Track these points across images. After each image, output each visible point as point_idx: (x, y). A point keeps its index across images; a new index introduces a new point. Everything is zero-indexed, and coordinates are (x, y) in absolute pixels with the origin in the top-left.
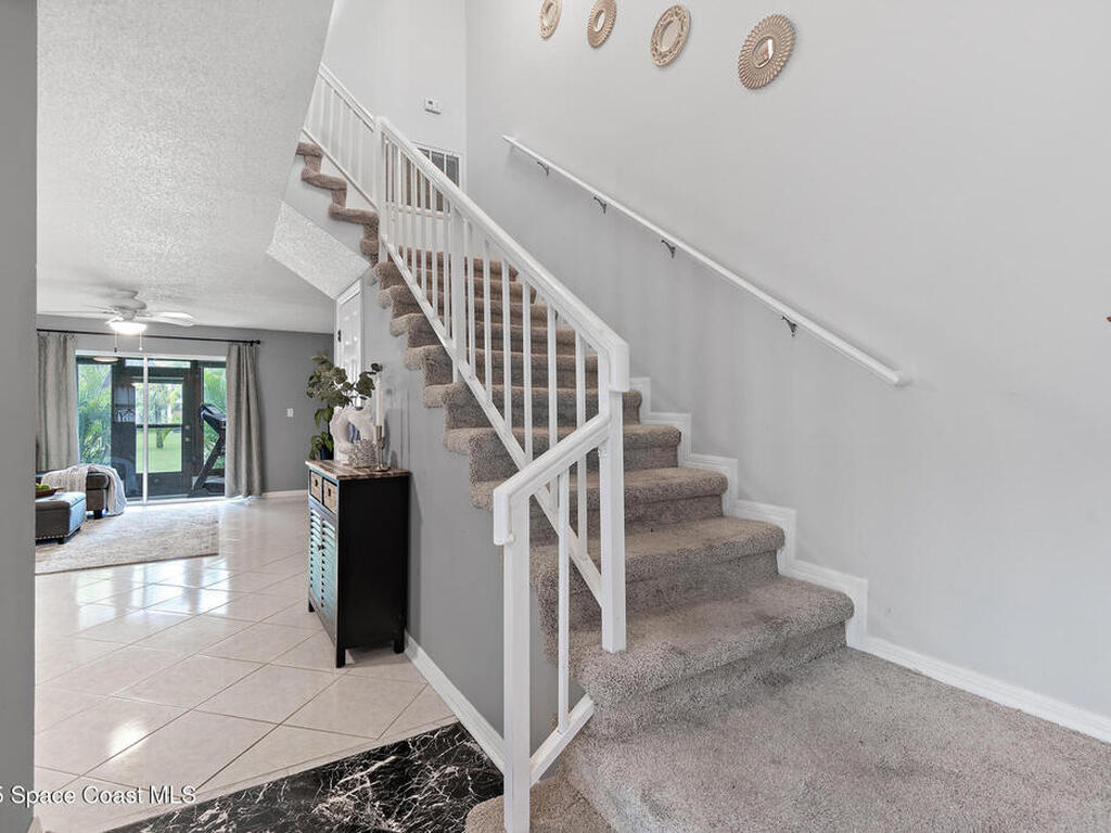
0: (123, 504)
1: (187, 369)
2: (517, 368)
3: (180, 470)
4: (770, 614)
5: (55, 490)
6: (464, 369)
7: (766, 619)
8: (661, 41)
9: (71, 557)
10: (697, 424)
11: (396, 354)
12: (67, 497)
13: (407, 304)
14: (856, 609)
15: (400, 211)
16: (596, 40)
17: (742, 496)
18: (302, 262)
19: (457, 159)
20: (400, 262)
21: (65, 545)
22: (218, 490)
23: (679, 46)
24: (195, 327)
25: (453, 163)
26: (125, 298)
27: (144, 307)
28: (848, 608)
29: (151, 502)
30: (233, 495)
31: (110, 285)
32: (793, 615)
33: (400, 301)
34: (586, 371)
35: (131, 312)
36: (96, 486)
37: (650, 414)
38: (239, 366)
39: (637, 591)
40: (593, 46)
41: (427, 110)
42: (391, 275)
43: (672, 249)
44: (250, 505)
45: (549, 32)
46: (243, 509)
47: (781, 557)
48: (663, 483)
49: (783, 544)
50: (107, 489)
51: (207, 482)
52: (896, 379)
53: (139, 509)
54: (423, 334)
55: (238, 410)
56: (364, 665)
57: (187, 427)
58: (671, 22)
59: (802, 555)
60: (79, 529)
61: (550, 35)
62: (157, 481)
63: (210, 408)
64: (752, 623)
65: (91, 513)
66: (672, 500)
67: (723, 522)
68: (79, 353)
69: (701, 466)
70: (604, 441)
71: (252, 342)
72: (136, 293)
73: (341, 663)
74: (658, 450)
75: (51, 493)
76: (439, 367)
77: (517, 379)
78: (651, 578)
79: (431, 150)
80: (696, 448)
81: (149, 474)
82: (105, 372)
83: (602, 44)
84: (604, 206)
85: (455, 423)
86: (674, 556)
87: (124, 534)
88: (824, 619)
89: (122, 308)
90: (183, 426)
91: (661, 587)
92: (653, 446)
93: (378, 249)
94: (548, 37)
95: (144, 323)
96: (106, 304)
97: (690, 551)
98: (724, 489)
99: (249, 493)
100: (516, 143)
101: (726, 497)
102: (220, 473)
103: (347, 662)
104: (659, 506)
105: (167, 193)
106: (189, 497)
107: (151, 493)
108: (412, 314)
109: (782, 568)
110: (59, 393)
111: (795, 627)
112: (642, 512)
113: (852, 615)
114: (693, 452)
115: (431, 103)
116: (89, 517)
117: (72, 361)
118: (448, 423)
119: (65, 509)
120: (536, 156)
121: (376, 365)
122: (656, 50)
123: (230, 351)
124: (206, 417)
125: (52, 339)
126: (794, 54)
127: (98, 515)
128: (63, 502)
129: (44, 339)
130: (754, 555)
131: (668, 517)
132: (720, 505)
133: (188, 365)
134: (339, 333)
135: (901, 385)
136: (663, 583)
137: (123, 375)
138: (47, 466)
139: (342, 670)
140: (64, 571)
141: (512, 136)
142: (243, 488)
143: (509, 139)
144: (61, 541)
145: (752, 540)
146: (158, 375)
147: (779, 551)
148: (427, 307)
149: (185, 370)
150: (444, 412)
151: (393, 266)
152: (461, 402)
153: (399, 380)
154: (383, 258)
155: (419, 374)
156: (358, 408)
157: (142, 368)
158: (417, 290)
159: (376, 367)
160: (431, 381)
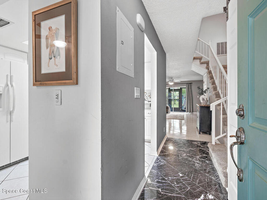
3: (178, 107)
6: (218, 88)
11: (211, 86)
13: (212, 78)
20: (212, 70)
22: (185, 111)
26: (171, 79)
29: (174, 112)
30: (187, 112)
38: (188, 88)
42: (210, 72)
44: (190, 114)
50: (168, 109)
51: (183, 110)
53: (172, 113)
54: (214, 83)
55: (188, 96)
56: (204, 135)
71: (191, 83)
73: (200, 133)
76: (215, 88)
81: (174, 108)
82: (167, 90)
89: (170, 81)
90: (179, 100)
93: (209, 68)
95: (173, 82)
99: (190, 112)
108: (212, 80)
123: (186, 85)
127: (167, 113)
133: (180, 88)
134: (204, 82)
137: (170, 90)
139: (200, 135)
146: (175, 90)
148: (215, 78)
149: (179, 89)
150: (215, 95)
151: (211, 71)
152: (218, 94)
153: (211, 90)
154: (210, 70)
155: (213, 90)
156: (204, 95)
157: (173, 89)
158: (214, 75)
159: (208, 88)
160: (214, 91)
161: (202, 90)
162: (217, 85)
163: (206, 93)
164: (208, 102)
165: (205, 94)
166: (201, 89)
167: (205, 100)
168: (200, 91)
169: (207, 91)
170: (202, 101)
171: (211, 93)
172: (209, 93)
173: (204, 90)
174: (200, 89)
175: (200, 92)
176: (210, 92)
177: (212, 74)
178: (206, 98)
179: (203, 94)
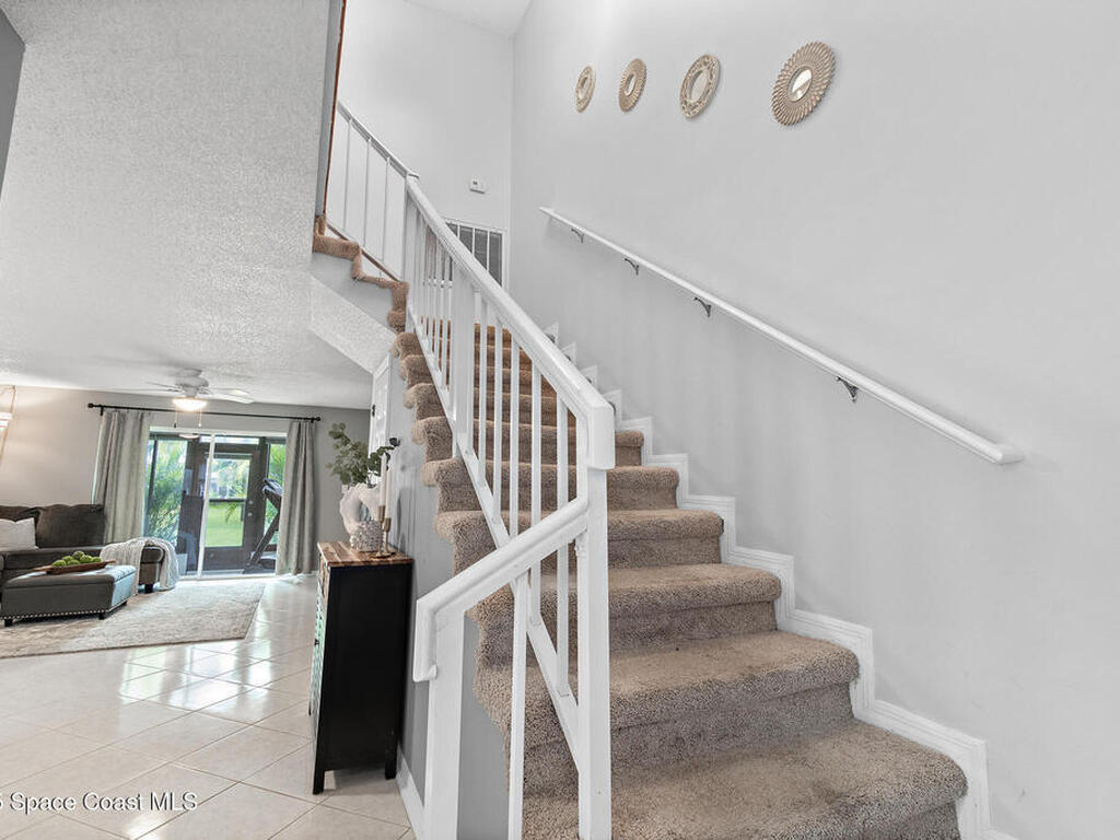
0: (175, 579)
1: (255, 446)
2: (525, 441)
3: (240, 544)
4: (836, 788)
5: (106, 564)
6: (462, 441)
7: (830, 796)
8: (690, 94)
9: (104, 635)
10: (742, 510)
11: (410, 426)
12: (114, 571)
13: (420, 373)
14: (969, 784)
15: (442, 286)
16: (627, 104)
17: (801, 604)
18: (338, 336)
19: (501, 235)
20: (420, 331)
21: (105, 621)
22: (269, 566)
23: (710, 94)
24: (255, 404)
25: (497, 240)
26: (189, 376)
27: (206, 384)
28: (960, 784)
29: (205, 577)
30: (282, 572)
31: (177, 365)
32: (872, 793)
33: (414, 372)
34: (616, 447)
35: (193, 389)
36: (151, 560)
37: (687, 496)
38: (298, 442)
39: (647, 738)
40: (623, 110)
41: (472, 190)
42: (411, 345)
43: (708, 308)
44: (299, 584)
45: (583, 105)
46: (292, 588)
47: (855, 692)
48: (694, 585)
49: (857, 675)
50: (161, 562)
51: (262, 558)
52: (999, 456)
53: (193, 584)
54: (430, 405)
55: (294, 486)
56: (344, 794)
57: (251, 502)
58: (700, 73)
59: (884, 692)
60: (124, 604)
61: (585, 107)
62: (212, 555)
63: (272, 483)
64: (807, 804)
65: (143, 587)
66: (710, 608)
67: (776, 639)
68: (154, 429)
69: (751, 563)
70: (581, 534)
71: (313, 419)
72: (200, 371)
73: (318, 788)
74: (695, 542)
75: (102, 566)
76: (440, 440)
77: (525, 455)
78: (667, 721)
79: (474, 227)
80: (742, 540)
81: (206, 549)
82: (182, 447)
83: (632, 107)
84: (637, 267)
85: (449, 505)
86: (698, 690)
87: (166, 611)
88: (922, 800)
89: (185, 386)
90: (247, 501)
91: (683, 734)
92: (687, 536)
93: (405, 321)
94: (584, 109)
95: (204, 400)
96: (171, 382)
97: (721, 684)
98: (778, 595)
99: (298, 570)
100: (553, 214)
101: (780, 605)
102: (273, 548)
103: (325, 787)
104: (690, 615)
105: (203, 271)
106: (244, 573)
107: (205, 568)
108: (423, 384)
109: (858, 708)
110: (131, 467)
111: (875, 812)
112: (667, 623)
113: (964, 793)
114: (738, 545)
115: (475, 183)
116: (140, 591)
117: (146, 436)
118: (441, 505)
119: (109, 583)
120: (570, 223)
121: (394, 439)
122: (686, 102)
123: (291, 427)
124: (267, 492)
125: (131, 416)
126: (835, 80)
127: (149, 590)
128: (108, 576)
129: (124, 416)
130: (817, 689)
131: (701, 629)
132: (773, 615)
133: (255, 442)
134: (374, 408)
135: (1008, 464)
136: (684, 728)
137: (197, 451)
138: (113, 538)
139: (319, 798)
140: (90, 650)
141: (548, 207)
142: (293, 565)
143: (546, 210)
144: (102, 617)
145: (812, 669)
146: (222, 450)
147: (852, 685)
148: (438, 377)
149: (253, 446)
150: (438, 491)
151: (415, 337)
152: (456, 480)
153: (410, 455)
154: (409, 330)
155: (423, 449)
156: (370, 486)
157: (209, 444)
158: (431, 359)
159: (394, 442)
160: (432, 456)
161: (360, 449)
162: (452, 417)
163: (380, 471)
164: (388, 531)
165: (374, 479)
166: (355, 447)
167: (375, 516)
168: (345, 454)
169: (389, 457)
170: (351, 526)
171: (409, 472)
172: (399, 472)
173: (373, 448)
174: (347, 441)
175: (346, 461)
176: (403, 468)
177: (420, 352)
178: (381, 504)
179: (361, 478)
